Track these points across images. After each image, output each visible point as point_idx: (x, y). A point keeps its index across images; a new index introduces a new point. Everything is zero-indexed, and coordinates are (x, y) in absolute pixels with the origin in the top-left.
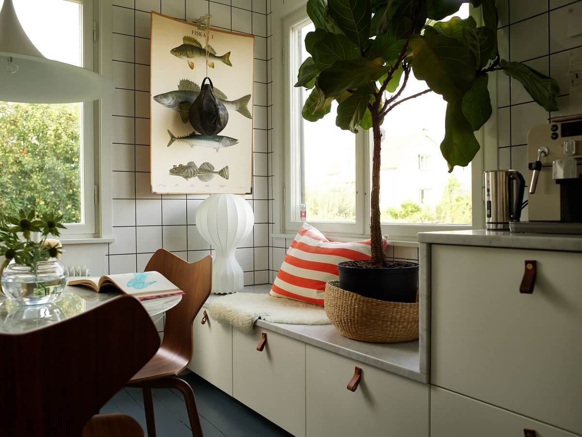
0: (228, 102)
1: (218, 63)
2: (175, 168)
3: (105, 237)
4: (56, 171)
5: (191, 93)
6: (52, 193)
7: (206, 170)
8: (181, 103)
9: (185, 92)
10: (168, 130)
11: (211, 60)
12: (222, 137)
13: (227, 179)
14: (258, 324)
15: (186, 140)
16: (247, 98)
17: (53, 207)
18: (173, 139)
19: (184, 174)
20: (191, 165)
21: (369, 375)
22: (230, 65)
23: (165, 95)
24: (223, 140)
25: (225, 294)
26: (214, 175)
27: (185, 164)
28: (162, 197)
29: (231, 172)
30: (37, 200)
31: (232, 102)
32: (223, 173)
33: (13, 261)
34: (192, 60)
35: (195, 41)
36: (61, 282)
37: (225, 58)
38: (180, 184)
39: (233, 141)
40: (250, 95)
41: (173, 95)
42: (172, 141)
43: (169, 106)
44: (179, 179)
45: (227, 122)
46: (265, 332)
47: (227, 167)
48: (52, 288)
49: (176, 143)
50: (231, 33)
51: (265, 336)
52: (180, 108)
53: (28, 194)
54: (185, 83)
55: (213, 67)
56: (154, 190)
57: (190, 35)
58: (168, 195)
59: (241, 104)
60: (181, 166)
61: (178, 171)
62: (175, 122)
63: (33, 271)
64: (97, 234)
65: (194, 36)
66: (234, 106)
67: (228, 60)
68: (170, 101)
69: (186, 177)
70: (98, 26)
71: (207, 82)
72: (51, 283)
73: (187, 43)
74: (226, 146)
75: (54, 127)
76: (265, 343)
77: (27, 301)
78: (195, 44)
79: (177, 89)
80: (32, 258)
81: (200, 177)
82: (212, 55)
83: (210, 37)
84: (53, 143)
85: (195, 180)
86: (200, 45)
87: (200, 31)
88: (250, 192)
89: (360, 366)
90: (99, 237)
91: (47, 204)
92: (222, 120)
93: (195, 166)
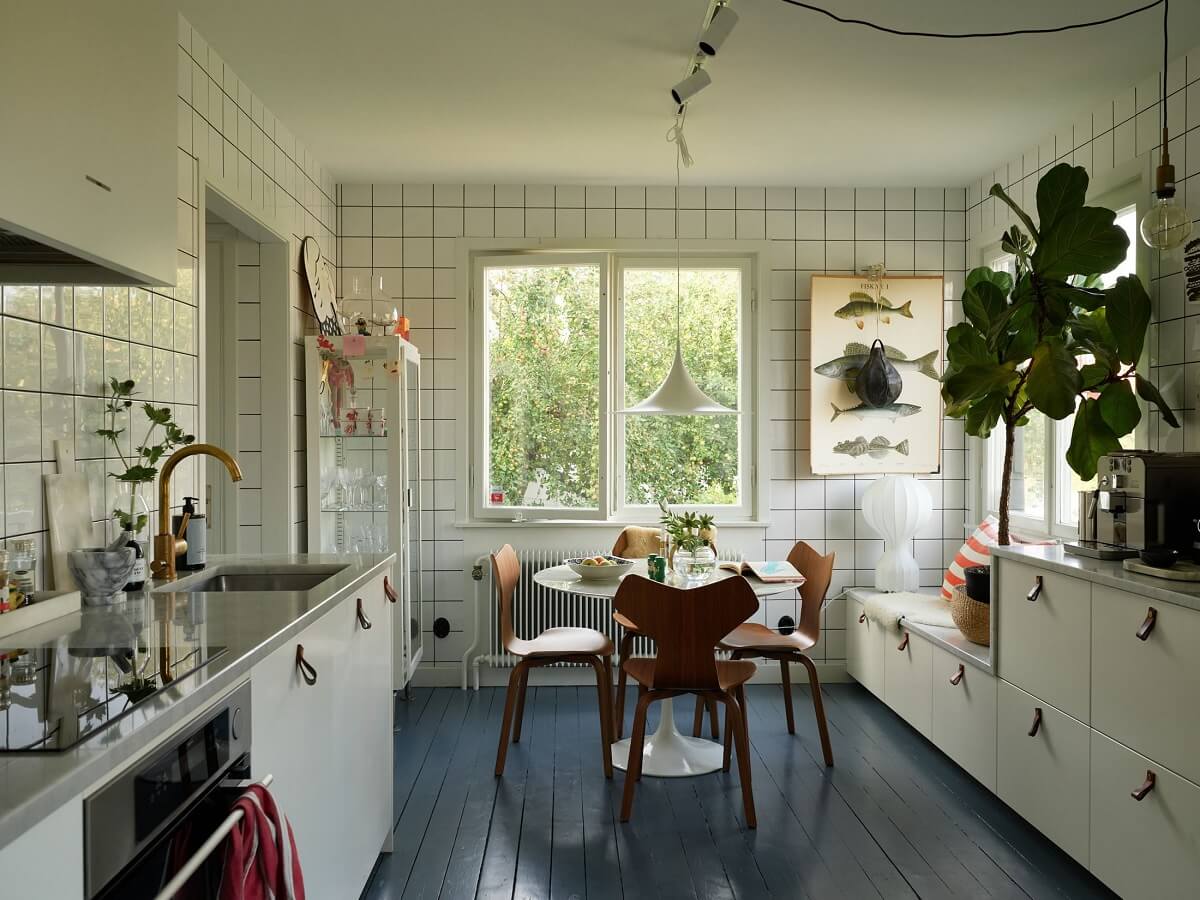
0: (908, 362)
1: (895, 317)
2: (840, 445)
3: (762, 521)
4: (722, 392)
5: (860, 357)
6: (717, 426)
7: (879, 446)
8: (847, 370)
9: (853, 357)
10: (832, 404)
11: (885, 315)
12: (900, 405)
13: (907, 454)
14: (902, 623)
15: (854, 412)
16: (934, 354)
17: (718, 448)
18: (837, 412)
19: (851, 451)
20: (859, 441)
21: (968, 670)
22: (911, 316)
23: (827, 365)
24: (903, 408)
25: (887, 592)
26: (889, 450)
27: (853, 440)
28: (825, 478)
29: (911, 447)
30: (696, 438)
31: (914, 362)
32: (900, 448)
33: (681, 548)
34: (859, 319)
35: (865, 296)
36: (712, 565)
37: (904, 310)
38: (846, 463)
39: (915, 409)
40: (937, 351)
41: (838, 363)
42: (836, 415)
43: (833, 376)
44: (846, 457)
45: (900, 392)
46: (907, 631)
47: (906, 441)
48: (705, 569)
49: (841, 416)
50: (915, 277)
51: (907, 635)
52: (847, 376)
53: (682, 429)
54: (852, 347)
55: (888, 322)
56: (813, 472)
57: (858, 290)
58: (831, 475)
59: (925, 364)
60: (847, 442)
61: (843, 448)
62: (841, 393)
63: (693, 555)
64: (754, 517)
65: (864, 291)
66: (916, 367)
67: (908, 311)
68: (834, 370)
69: (854, 455)
70: (756, 295)
71: (878, 345)
72: (704, 565)
73: (854, 300)
74: (905, 415)
75: (720, 323)
76: (907, 641)
77: (689, 577)
78: (864, 300)
79: (843, 355)
80: (693, 546)
81: (871, 454)
82: (887, 308)
83: (885, 287)
84: (717, 348)
85: (865, 458)
86: (871, 299)
87: (871, 283)
88: (936, 470)
89: (963, 663)
90: (756, 520)
91: (708, 444)
92: (893, 391)
93: (865, 441)
